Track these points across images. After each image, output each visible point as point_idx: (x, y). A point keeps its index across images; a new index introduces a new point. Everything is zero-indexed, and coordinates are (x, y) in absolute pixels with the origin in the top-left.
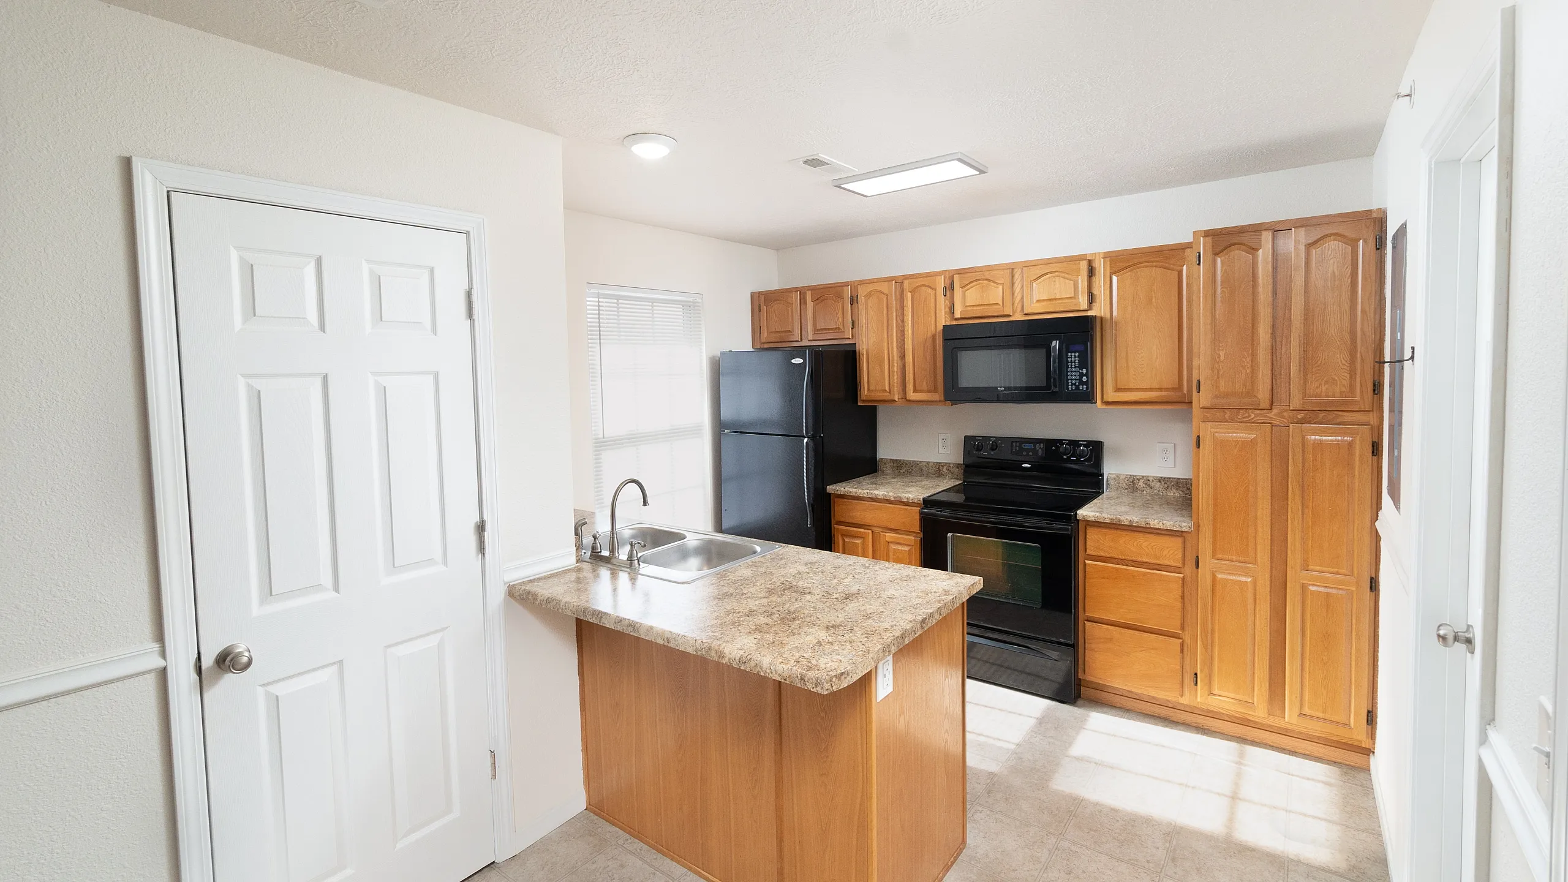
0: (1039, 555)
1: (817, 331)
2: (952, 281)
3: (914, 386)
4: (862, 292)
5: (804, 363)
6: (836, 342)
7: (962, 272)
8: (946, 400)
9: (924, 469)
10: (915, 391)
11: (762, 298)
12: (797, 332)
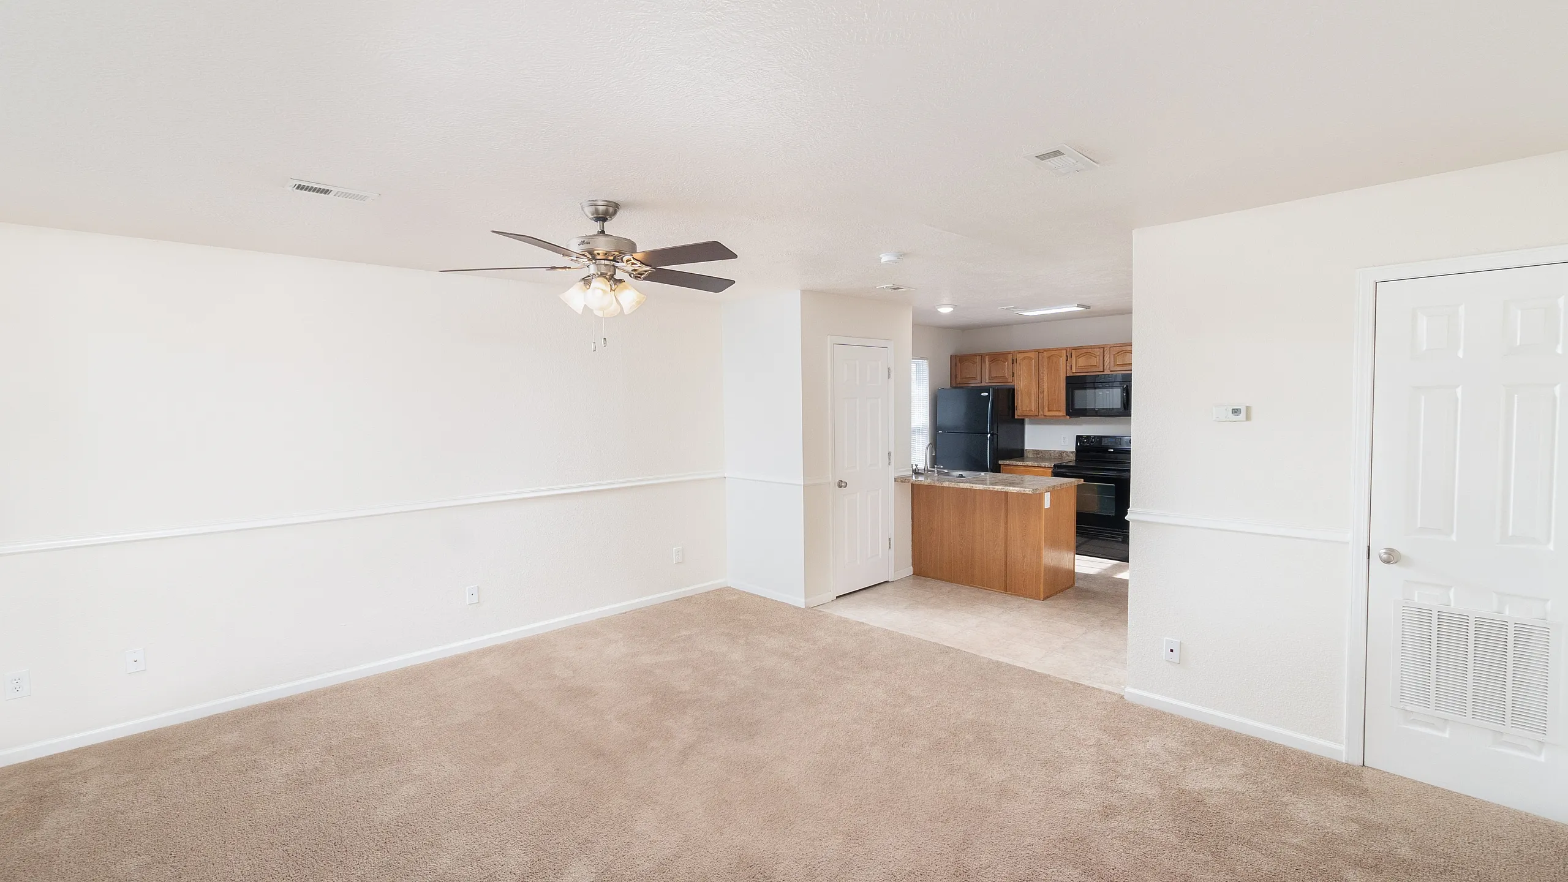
0: (1114, 503)
1: (991, 378)
2: (1071, 352)
3: (1048, 408)
4: (1019, 357)
5: (989, 395)
6: (1002, 384)
7: (1075, 349)
8: (1067, 415)
9: (1052, 454)
10: (1049, 411)
11: (958, 359)
12: (979, 378)
